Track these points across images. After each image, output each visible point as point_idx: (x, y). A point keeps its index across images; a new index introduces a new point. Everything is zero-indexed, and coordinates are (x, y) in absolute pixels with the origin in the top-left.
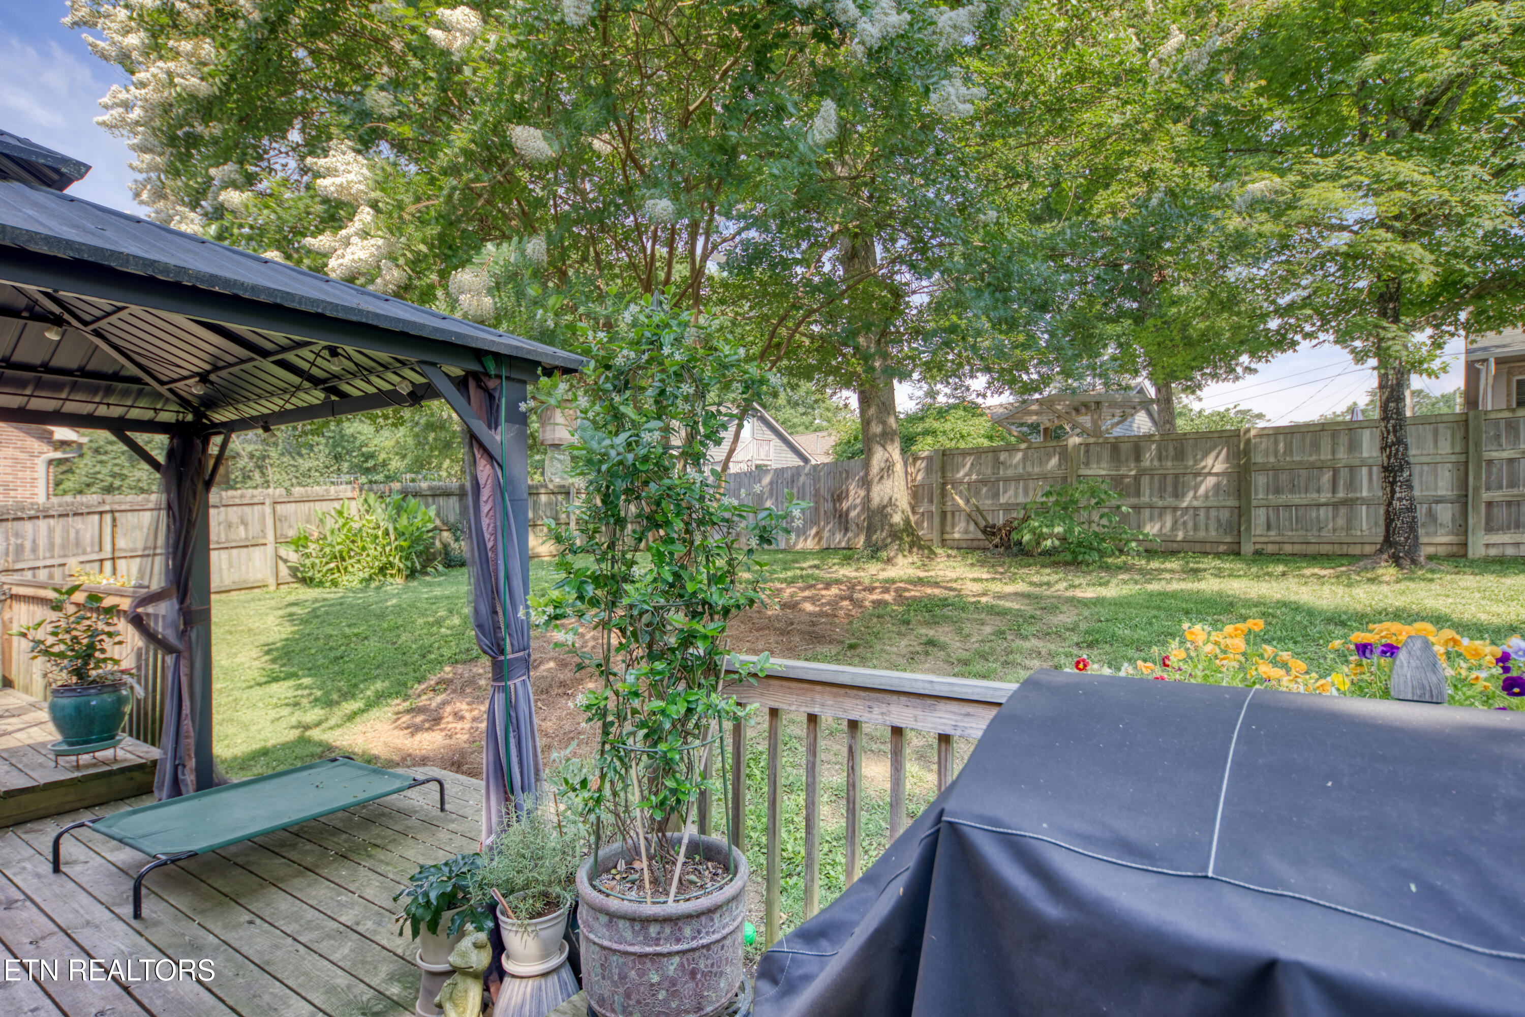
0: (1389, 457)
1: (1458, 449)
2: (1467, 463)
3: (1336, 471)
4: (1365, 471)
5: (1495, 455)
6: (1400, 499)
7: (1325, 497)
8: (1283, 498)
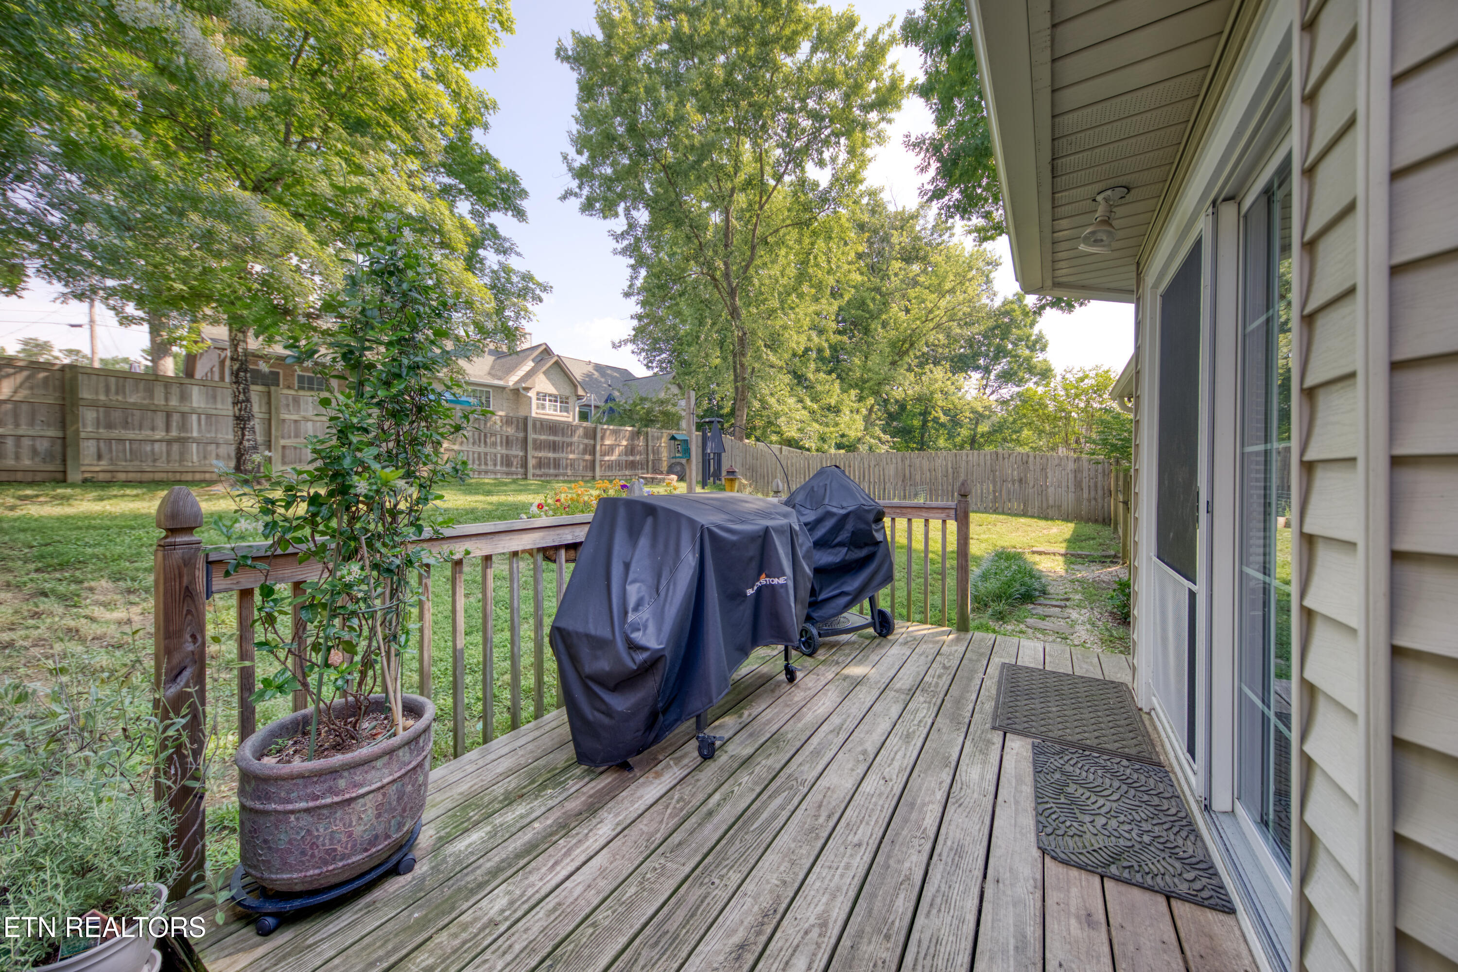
0: (240, 410)
1: (263, 410)
2: (270, 420)
3: (168, 415)
4: (194, 417)
5: (287, 416)
6: (248, 440)
7: (160, 434)
8: (116, 433)
